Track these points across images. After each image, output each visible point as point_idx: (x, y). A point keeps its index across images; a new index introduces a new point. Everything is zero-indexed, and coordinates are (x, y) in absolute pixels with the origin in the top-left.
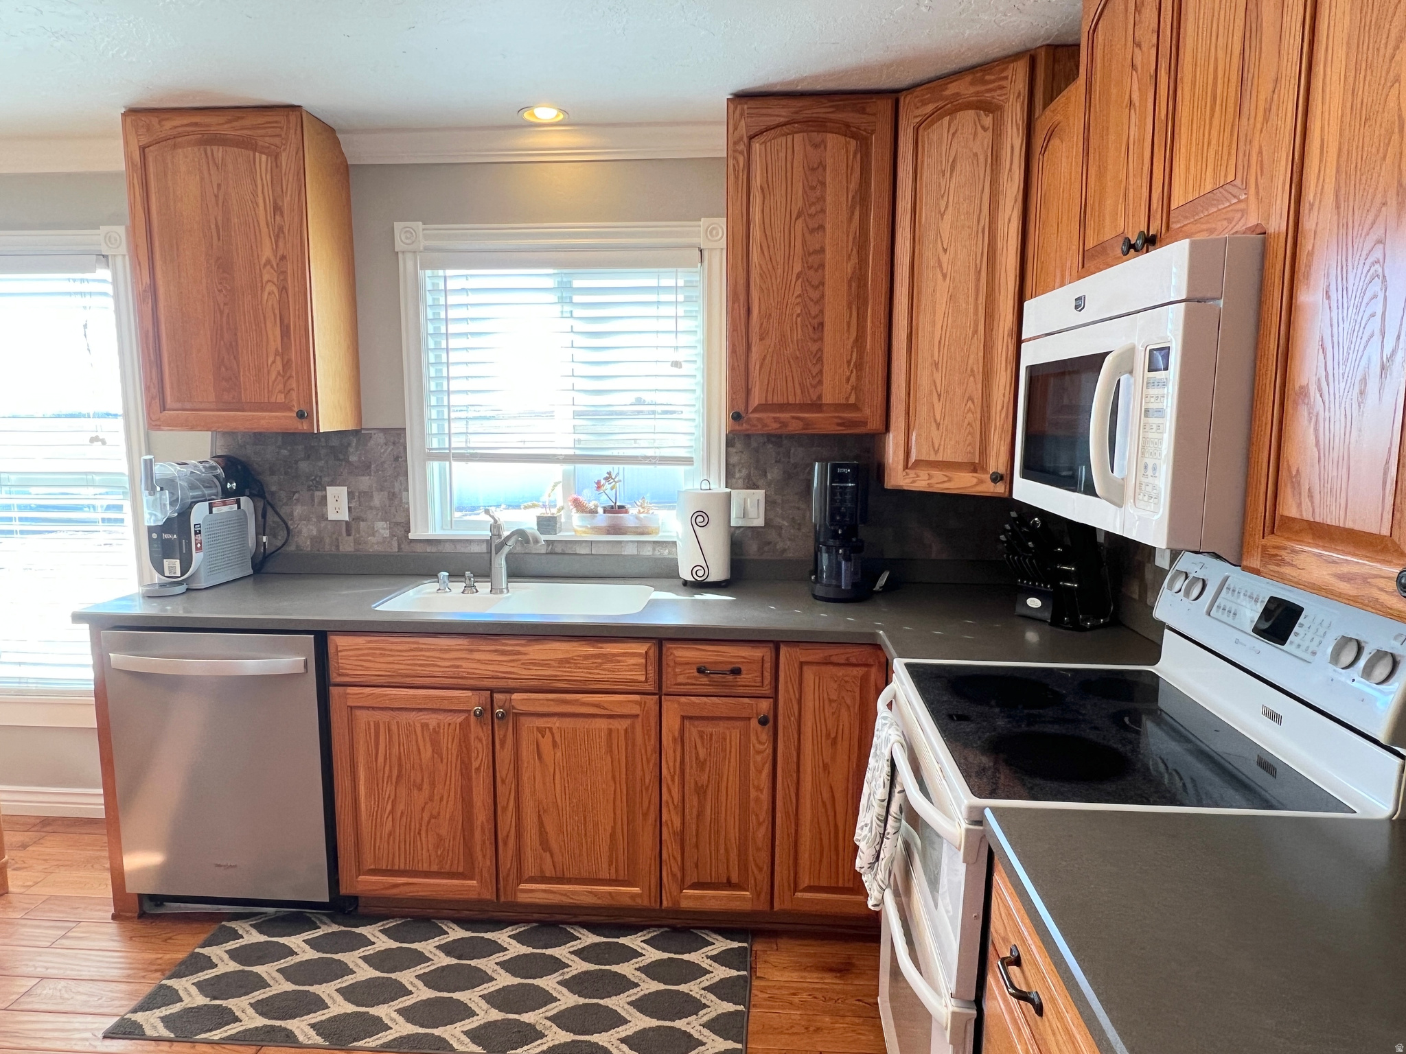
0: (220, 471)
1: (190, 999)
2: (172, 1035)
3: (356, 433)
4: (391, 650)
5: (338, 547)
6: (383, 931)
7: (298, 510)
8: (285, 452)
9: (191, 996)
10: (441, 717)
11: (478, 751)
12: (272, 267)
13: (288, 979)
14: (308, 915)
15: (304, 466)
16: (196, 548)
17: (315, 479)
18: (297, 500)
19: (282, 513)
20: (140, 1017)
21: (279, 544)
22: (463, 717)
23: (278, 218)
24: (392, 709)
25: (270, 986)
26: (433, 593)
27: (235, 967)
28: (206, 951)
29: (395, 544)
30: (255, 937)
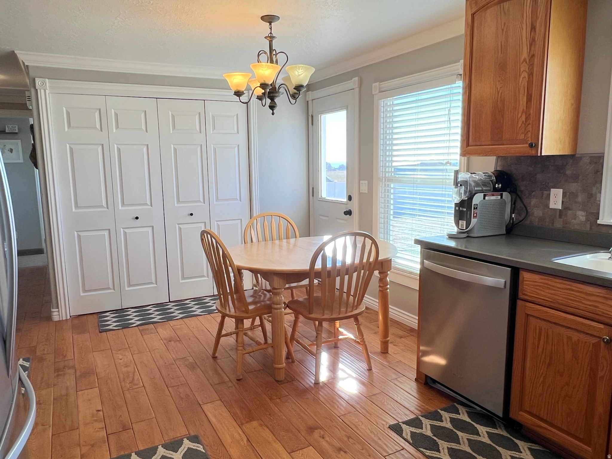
0: (494, 178)
1: (425, 430)
2: (411, 442)
3: (572, 157)
4: (553, 286)
5: (553, 223)
6: (530, 449)
7: (534, 201)
8: (530, 169)
9: (426, 429)
10: (582, 336)
11: (604, 366)
12: (526, 63)
13: (469, 446)
14: (494, 419)
15: (540, 177)
16: (474, 216)
17: (545, 184)
18: (534, 196)
19: (525, 202)
20: (404, 426)
21: (521, 219)
22: (597, 341)
23: (532, 33)
24: (551, 322)
25: (460, 444)
26: (606, 259)
27: (450, 426)
28: (442, 413)
29: (588, 226)
30: (465, 417)
